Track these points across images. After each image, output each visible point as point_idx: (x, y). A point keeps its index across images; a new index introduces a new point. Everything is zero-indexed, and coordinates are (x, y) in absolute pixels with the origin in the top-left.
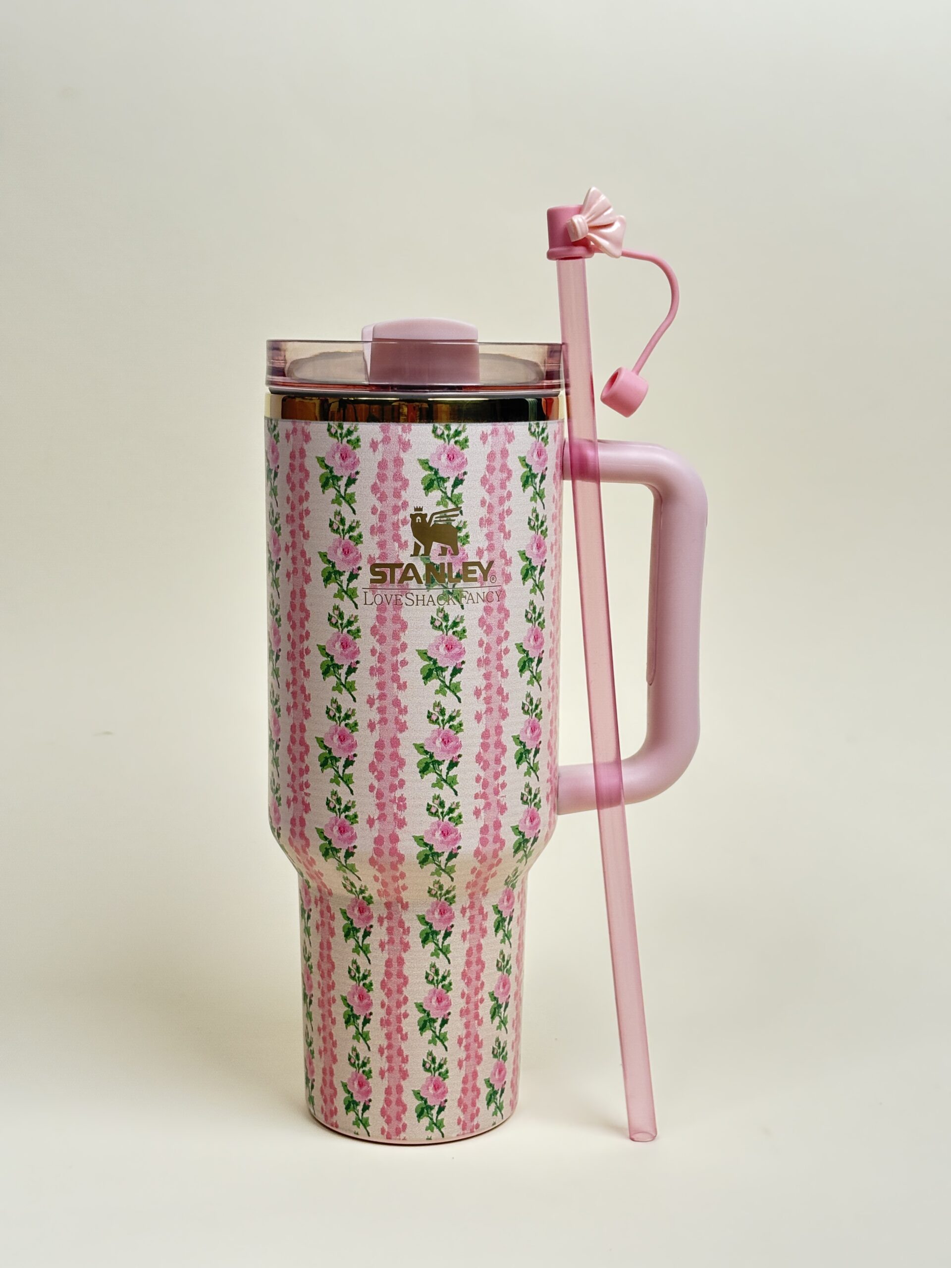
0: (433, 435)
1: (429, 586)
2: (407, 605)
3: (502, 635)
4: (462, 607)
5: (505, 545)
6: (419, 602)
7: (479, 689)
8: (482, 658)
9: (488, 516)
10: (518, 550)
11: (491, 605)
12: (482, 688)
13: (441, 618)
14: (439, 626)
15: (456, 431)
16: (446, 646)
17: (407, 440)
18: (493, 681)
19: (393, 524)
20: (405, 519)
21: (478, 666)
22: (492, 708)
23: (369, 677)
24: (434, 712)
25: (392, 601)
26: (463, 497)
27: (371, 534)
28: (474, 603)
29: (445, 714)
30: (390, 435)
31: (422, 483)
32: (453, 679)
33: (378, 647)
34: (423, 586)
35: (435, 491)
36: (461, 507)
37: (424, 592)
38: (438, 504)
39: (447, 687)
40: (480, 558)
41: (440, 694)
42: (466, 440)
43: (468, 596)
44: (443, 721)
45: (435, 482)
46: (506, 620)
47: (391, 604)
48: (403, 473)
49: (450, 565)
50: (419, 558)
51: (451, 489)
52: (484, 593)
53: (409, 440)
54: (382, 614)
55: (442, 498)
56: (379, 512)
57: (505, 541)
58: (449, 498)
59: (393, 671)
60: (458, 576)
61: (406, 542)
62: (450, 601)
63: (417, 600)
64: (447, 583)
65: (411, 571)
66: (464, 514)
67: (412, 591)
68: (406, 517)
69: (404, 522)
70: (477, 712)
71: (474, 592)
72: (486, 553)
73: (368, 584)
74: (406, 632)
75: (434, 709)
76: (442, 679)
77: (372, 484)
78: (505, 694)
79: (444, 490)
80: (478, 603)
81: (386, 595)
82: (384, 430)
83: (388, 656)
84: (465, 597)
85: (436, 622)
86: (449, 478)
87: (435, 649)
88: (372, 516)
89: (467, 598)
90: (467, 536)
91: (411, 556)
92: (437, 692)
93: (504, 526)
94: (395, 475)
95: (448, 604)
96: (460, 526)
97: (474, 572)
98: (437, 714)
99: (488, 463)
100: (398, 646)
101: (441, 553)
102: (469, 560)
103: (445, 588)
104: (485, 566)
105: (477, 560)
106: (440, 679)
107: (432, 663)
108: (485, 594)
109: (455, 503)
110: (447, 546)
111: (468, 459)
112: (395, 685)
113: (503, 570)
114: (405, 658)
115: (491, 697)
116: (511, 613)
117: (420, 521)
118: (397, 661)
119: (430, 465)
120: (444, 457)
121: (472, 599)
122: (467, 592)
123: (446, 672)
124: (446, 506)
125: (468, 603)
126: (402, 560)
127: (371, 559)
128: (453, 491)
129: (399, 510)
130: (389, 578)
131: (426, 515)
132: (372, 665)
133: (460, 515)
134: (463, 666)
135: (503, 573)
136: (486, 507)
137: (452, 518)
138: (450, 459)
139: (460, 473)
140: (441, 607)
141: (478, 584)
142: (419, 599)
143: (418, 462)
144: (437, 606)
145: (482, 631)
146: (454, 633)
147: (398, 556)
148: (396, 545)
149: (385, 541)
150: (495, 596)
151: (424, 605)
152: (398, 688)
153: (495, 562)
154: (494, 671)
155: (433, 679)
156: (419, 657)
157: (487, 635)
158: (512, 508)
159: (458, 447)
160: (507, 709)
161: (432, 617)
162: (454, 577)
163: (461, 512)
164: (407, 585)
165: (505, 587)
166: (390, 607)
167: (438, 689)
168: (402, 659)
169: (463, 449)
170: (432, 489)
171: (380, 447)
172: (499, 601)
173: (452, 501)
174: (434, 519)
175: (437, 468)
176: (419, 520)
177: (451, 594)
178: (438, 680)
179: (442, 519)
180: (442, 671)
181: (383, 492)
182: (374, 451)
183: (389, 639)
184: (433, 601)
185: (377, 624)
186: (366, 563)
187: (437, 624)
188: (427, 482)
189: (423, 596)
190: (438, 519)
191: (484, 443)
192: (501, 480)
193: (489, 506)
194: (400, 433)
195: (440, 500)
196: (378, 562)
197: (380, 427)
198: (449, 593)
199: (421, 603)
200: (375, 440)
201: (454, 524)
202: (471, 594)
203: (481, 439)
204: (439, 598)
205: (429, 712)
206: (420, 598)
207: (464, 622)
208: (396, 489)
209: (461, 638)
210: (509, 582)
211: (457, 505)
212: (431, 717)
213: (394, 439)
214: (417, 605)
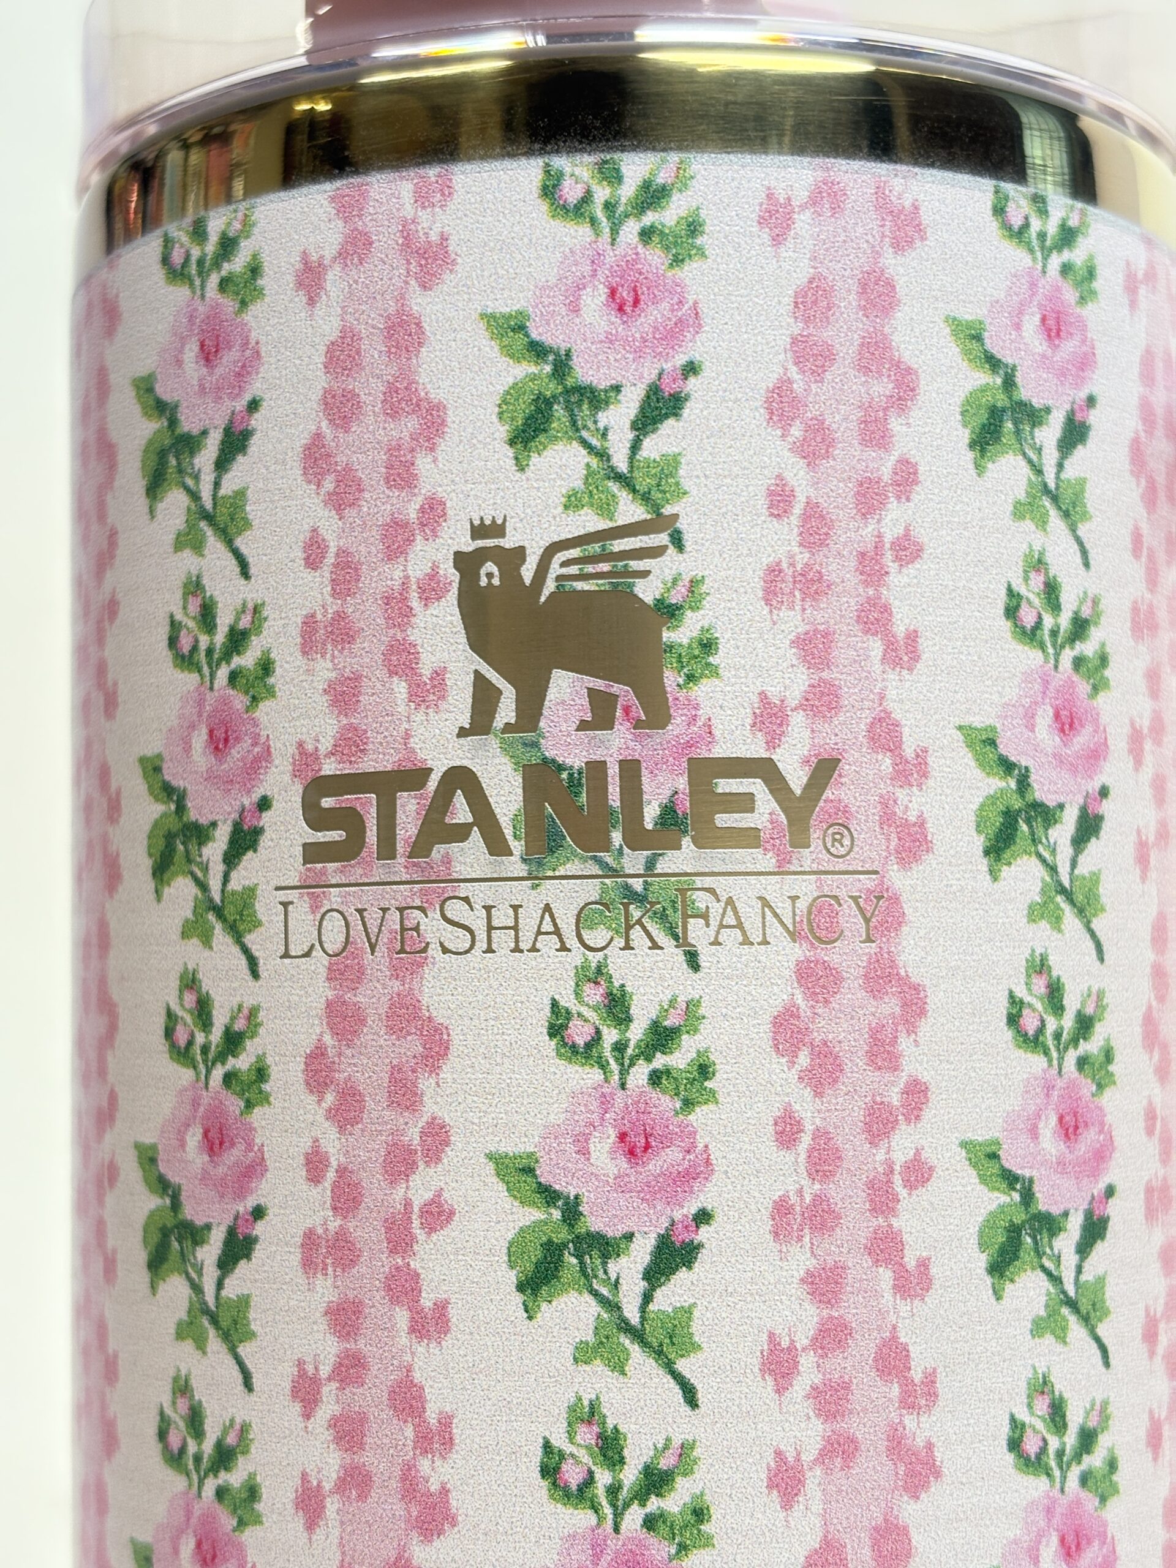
0: (544, 206)
1: (540, 864)
2: (445, 950)
3: (894, 1097)
4: (693, 960)
5: (892, 694)
6: (495, 934)
7: (785, 1343)
8: (793, 1199)
9: (802, 558)
10: (958, 722)
11: (834, 955)
12: (802, 1341)
13: (595, 1009)
14: (588, 1046)
15: (646, 185)
16: (622, 1137)
17: (434, 237)
18: (851, 1308)
19: (388, 600)
20: (433, 576)
21: (776, 1234)
22: (852, 1440)
23: (301, 1279)
24: (568, 1448)
25: (384, 938)
26: (681, 472)
27: (305, 653)
28: (747, 942)
29: (622, 1461)
30: (367, 223)
31: (500, 415)
32: (658, 1294)
33: (332, 1143)
34: (514, 865)
35: (560, 446)
36: (676, 516)
37: (519, 892)
38: (572, 502)
39: (625, 1327)
40: (772, 743)
41: (598, 1365)
42: (694, 227)
43: (716, 909)
44: (613, 1491)
45: (558, 410)
46: (912, 1030)
47: (382, 949)
48: (423, 378)
49: (631, 770)
50: (493, 742)
51: (631, 435)
52: (794, 899)
53: (444, 238)
54: (348, 996)
55: (590, 474)
56: (330, 559)
57: (892, 676)
58: (619, 477)
59: (393, 1251)
60: (669, 816)
61: (439, 675)
62: (636, 933)
63: (490, 928)
64: (620, 851)
65: (460, 800)
66: (688, 544)
67: (464, 890)
68: (435, 567)
69: (431, 590)
70: (779, 1454)
71: (745, 891)
72: (798, 719)
73: (293, 870)
74: (446, 1074)
75: (571, 1436)
76: (604, 1291)
77: (304, 439)
78: (917, 1375)
79: (595, 442)
80: (765, 942)
81: (360, 911)
82: (346, 210)
83: (373, 1182)
84: (705, 916)
85: (575, 1026)
86: (617, 389)
87: (571, 1149)
88: (308, 575)
89: (714, 923)
90: (708, 645)
91: (463, 733)
92: (583, 1354)
93: (886, 609)
94: (391, 389)
95: (628, 947)
96: (674, 599)
97: (745, 803)
98: (586, 1459)
99: (797, 328)
100: (413, 1135)
101: (588, 717)
102: (720, 751)
103: (613, 872)
104: (797, 779)
105: (755, 749)
106: (595, 1294)
107: (557, 1214)
108: (802, 905)
109: (646, 498)
110: (616, 688)
111: (703, 308)
112: (402, 1318)
113: (887, 805)
114: (439, 1194)
115: (846, 1386)
116: (934, 1000)
117: (496, 581)
118: (408, 1204)
119: (534, 335)
120: (594, 300)
121: (740, 926)
122: (711, 891)
123: (623, 1260)
124: (606, 508)
125: (716, 943)
126: (421, 755)
127: (305, 758)
128: (635, 447)
129: (410, 541)
130: (371, 836)
131: (520, 553)
132: (309, 1223)
133: (671, 550)
134: (704, 1234)
135: (888, 816)
136: (794, 520)
137: (635, 565)
138: (621, 309)
139: (668, 366)
140: (594, 958)
141: (765, 860)
142: (495, 923)
143: (482, 325)
144: (577, 956)
145: (793, 1075)
146: (655, 1078)
147: (407, 735)
148: (401, 688)
149: (357, 678)
150: (850, 920)
151: (517, 949)
152: (412, 1330)
153: (845, 767)
154: (858, 1266)
155: (564, 1291)
156: (502, 1187)
157: (818, 1094)
158: (922, 534)
159: (655, 257)
160: (930, 1446)
161: (554, 1004)
162: (649, 826)
163: (677, 540)
164: (447, 861)
165: (898, 879)
166: (378, 963)
167: (590, 1338)
168: (428, 1195)
169: (677, 261)
170: (542, 438)
171: (334, 281)
172: (869, 940)
173: (634, 491)
174: (555, 569)
175: (564, 346)
176: (490, 575)
177: (639, 899)
178: (588, 1297)
179: (590, 569)
180: (605, 1257)
181: (348, 469)
182: (312, 301)
183: (376, 1107)
184: (557, 932)
185: (328, 1039)
186: (287, 778)
187: (579, 1034)
188: (523, 408)
189: (516, 908)
190: (574, 570)
191: (777, 240)
192: (867, 408)
193: (806, 517)
194: (409, 211)
195: (579, 484)
196: (329, 768)
197: (333, 199)
198: (631, 896)
199: (503, 940)
200: (314, 257)
201: (647, 591)
202: (730, 902)
203: (762, 221)
204: (581, 920)
205: (547, 1446)
206: (502, 917)
207: (705, 1027)
208: (393, 450)
209: (688, 1104)
210: (917, 858)
211: (656, 509)
212: (557, 1470)
213: (386, 240)
214: (490, 950)
